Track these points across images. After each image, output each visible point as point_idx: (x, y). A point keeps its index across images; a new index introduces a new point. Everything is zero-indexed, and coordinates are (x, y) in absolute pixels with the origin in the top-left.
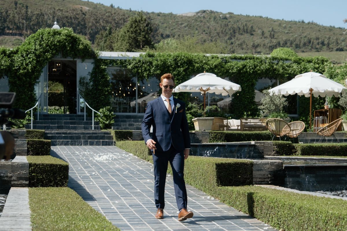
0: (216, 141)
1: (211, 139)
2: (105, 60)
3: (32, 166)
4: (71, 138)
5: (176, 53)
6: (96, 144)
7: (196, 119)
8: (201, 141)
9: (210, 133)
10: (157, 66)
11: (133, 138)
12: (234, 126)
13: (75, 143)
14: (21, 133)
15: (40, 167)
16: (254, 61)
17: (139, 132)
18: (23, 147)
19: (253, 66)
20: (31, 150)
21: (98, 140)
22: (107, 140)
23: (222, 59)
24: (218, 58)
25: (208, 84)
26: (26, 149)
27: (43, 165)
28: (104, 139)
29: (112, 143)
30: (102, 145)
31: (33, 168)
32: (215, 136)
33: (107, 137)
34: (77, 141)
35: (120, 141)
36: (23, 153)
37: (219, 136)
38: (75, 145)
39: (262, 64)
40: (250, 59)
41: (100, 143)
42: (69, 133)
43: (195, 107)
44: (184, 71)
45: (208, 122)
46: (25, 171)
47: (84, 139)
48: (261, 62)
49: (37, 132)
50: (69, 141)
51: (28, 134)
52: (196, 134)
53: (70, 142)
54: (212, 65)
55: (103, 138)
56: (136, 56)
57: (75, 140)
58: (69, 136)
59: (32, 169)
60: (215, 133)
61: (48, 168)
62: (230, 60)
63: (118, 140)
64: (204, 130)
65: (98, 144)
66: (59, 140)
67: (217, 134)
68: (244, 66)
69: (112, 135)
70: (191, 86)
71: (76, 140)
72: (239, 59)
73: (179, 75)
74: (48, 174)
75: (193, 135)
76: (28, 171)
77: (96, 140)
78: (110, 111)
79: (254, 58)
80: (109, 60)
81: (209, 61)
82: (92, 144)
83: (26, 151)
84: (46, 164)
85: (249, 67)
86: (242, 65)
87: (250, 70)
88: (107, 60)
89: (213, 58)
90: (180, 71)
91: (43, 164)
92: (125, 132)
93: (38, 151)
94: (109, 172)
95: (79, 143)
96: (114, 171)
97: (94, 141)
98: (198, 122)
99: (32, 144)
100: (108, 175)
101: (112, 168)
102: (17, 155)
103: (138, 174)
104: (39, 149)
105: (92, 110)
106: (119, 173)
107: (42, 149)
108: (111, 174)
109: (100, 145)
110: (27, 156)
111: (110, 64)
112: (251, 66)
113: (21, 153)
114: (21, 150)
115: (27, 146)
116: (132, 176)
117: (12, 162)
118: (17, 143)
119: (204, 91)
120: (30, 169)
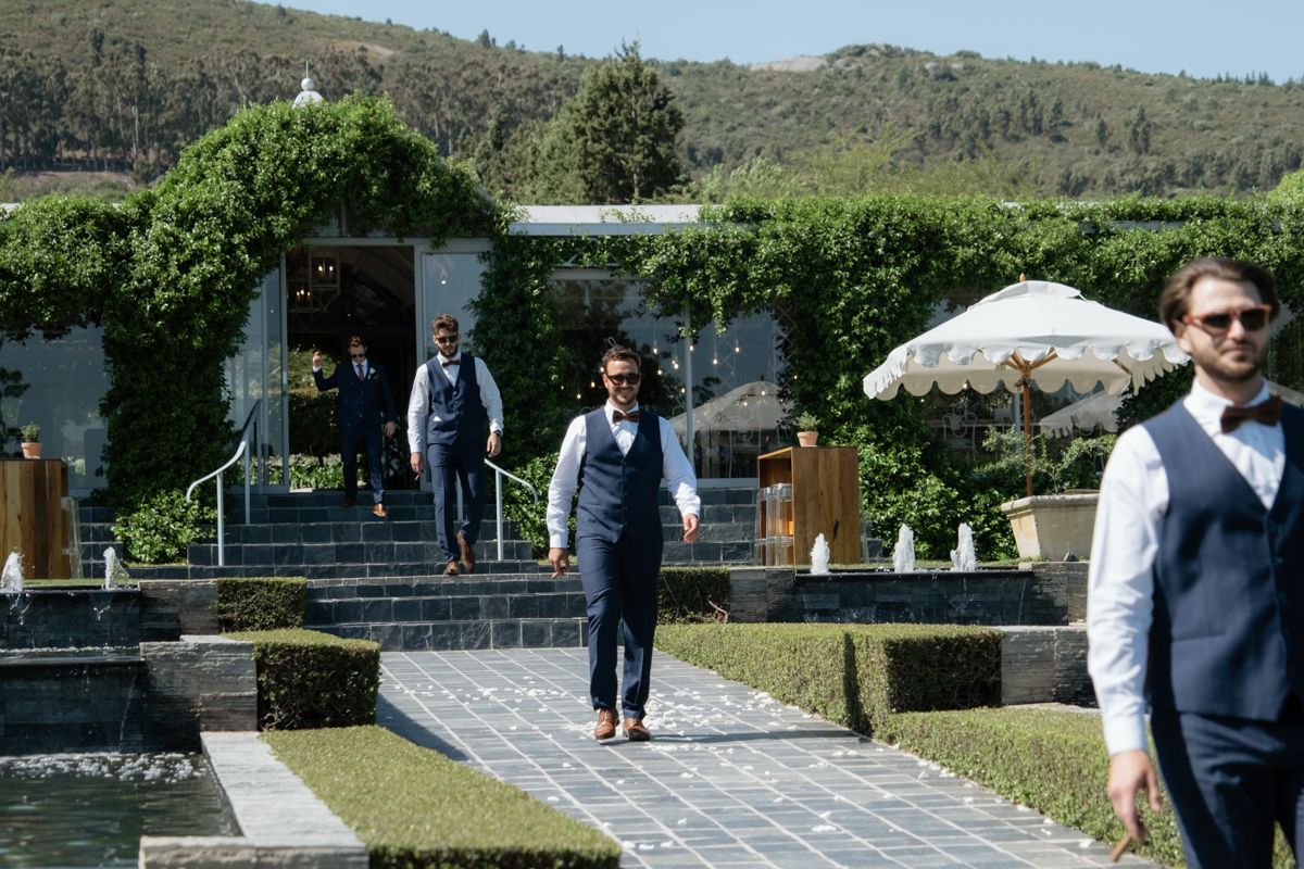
2: (542, 240)
4: (433, 611)
5: (866, 200)
6: (555, 639)
7: (1026, 501)
8: (1064, 609)
10: (778, 261)
11: (734, 605)
13: (456, 637)
14: (192, 593)
16: (1224, 225)
17: (763, 577)
18: (237, 686)
20: (280, 701)
21: (563, 620)
23: (1074, 219)
24: (1056, 215)
25: (1048, 333)
26: (253, 692)
27: (457, 856)
34: (465, 627)
35: (672, 621)
36: (235, 716)
38: (455, 647)
39: (1262, 239)
40: (1205, 215)
41: (573, 634)
42: (419, 586)
43: (1013, 448)
44: (905, 280)
45: (1083, 516)
47: (497, 614)
48: (1255, 229)
49: (270, 587)
50: (426, 628)
51: (225, 600)
52: (1039, 579)
53: (430, 633)
54: (1033, 250)
56: (684, 221)
57: (452, 622)
58: (424, 601)
62: (1114, 226)
64: (1073, 558)
65: (564, 638)
66: (377, 624)
68: (1181, 250)
70: (965, 346)
71: (461, 622)
72: (1154, 219)
75: (1025, 582)
77: (556, 620)
79: (1222, 213)
80: (560, 237)
81: (1016, 230)
82: (535, 639)
83: (253, 703)
86: (1170, 246)
88: (551, 239)
89: (1033, 217)
90: (888, 282)
92: (695, 579)
93: (318, 702)
94: (729, 825)
95: (473, 636)
96: (747, 811)
97: (547, 624)
98: (1032, 517)
99: (283, 669)
100: (742, 850)
101: (722, 790)
102: (207, 729)
103: (896, 834)
104: (317, 694)
105: (494, 470)
106: (788, 833)
107: (337, 689)
108: (747, 841)
109: (577, 645)
110: (260, 730)
111: (567, 260)
112: (1210, 250)
113: (223, 723)
114: (225, 698)
115: (258, 676)
116: (873, 847)
117: (258, 849)
118: (206, 665)
119: (1020, 367)
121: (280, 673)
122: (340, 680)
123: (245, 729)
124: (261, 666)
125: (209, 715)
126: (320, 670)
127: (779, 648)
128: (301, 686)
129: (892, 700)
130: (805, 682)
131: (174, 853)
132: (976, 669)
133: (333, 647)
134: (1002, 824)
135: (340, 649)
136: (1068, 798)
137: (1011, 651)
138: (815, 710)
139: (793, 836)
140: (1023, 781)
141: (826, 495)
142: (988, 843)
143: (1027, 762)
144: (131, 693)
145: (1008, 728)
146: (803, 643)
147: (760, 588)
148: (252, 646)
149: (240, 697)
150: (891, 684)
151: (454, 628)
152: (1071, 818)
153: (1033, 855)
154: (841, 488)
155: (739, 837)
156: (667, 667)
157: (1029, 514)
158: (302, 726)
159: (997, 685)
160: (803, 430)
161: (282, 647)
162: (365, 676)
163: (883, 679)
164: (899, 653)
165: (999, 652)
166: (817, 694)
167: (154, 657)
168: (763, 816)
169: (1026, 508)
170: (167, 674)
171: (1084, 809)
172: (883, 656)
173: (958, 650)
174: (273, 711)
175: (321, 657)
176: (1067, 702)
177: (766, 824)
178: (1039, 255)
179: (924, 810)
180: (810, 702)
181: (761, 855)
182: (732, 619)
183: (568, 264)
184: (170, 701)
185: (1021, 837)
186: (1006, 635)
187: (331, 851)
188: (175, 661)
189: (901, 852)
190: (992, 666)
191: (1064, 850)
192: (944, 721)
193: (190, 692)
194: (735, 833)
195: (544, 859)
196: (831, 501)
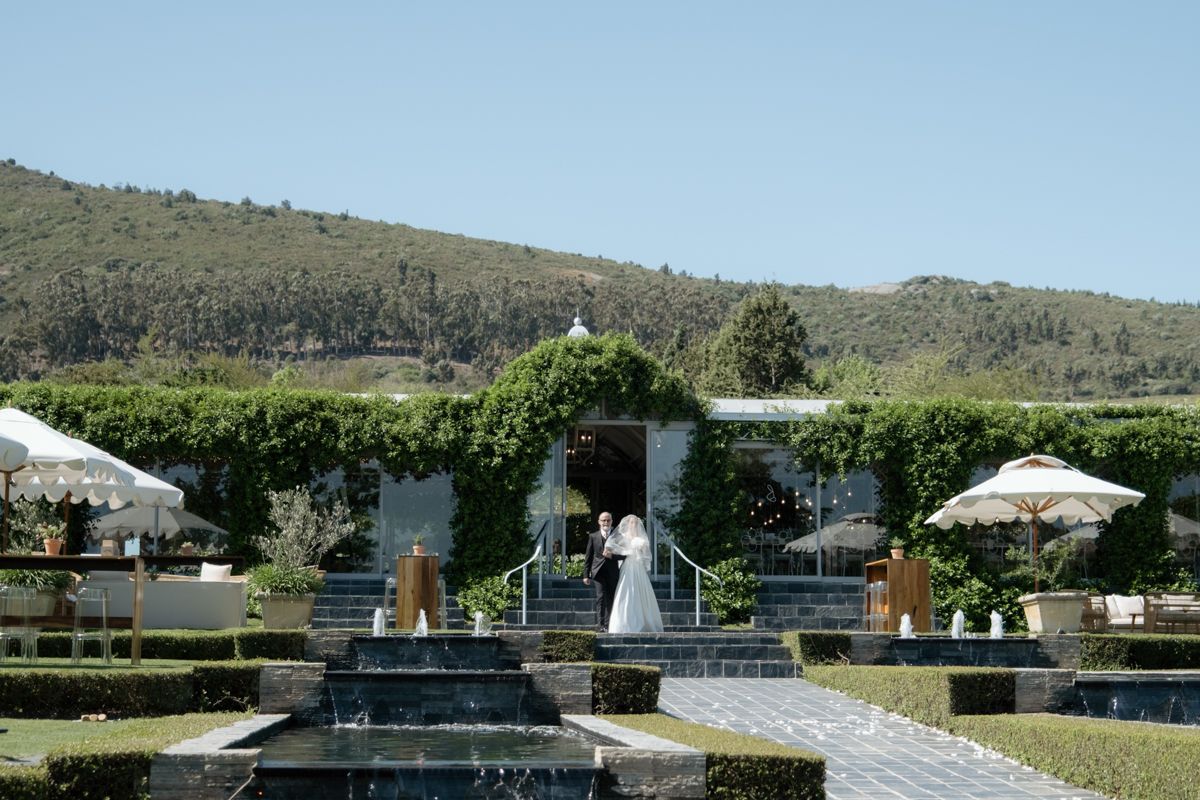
0: (1103, 664)
1: (1086, 660)
2: (727, 423)
3: (714, 764)
4: (669, 654)
5: (934, 401)
6: (744, 673)
7: (1034, 596)
8: (1056, 663)
9: (1082, 642)
10: (877, 438)
11: (853, 655)
12: (1118, 615)
13: (684, 670)
14: (529, 638)
15: (738, 767)
17: (871, 638)
18: (581, 689)
20: (605, 698)
21: (749, 662)
22: (776, 661)
23: (1067, 415)
24: (1056, 412)
26: (590, 692)
27: (748, 759)
28: (766, 659)
29: (791, 669)
30: (763, 676)
31: (717, 768)
32: (1099, 649)
33: (774, 651)
35: (815, 664)
36: (580, 706)
37: (1109, 649)
38: (684, 675)
40: (1151, 414)
41: (755, 670)
42: (660, 638)
43: (1026, 563)
44: (959, 451)
45: (1069, 606)
46: (696, 780)
47: (708, 657)
49: (575, 636)
50: (667, 664)
51: (548, 643)
52: (1041, 644)
53: (669, 667)
55: (760, 653)
56: (817, 411)
57: (682, 661)
58: (664, 648)
59: (714, 771)
60: (1098, 639)
61: (763, 768)
63: (808, 662)
64: (1062, 632)
65: (750, 672)
67: (1106, 644)
69: (786, 644)
71: (688, 661)
72: (1118, 416)
73: (944, 465)
74: (765, 789)
75: (1032, 646)
76: (702, 778)
77: (745, 662)
78: (745, 571)
79: (1160, 413)
80: (738, 422)
82: (732, 672)
83: (590, 699)
84: (759, 757)
88: (732, 422)
90: (948, 453)
91: (747, 757)
92: (829, 638)
93: (625, 699)
94: (862, 770)
95: (694, 670)
96: (871, 764)
97: (739, 663)
98: (1038, 606)
99: (607, 680)
100: (870, 782)
101: (857, 754)
102: (564, 713)
103: (955, 777)
104: (626, 695)
105: (695, 569)
106: (895, 775)
107: (636, 693)
109: (757, 677)
110: (593, 714)
111: (743, 436)
113: (575, 707)
114: (574, 696)
115: (593, 684)
116: (942, 782)
117: (654, 752)
118: (563, 677)
119: (1031, 511)
120: (710, 773)
121: (606, 683)
122: (638, 687)
123: (584, 713)
124: (594, 678)
125: (565, 706)
126: (627, 681)
127: (885, 679)
128: (617, 690)
129: (952, 709)
130: (900, 699)
131: (615, 753)
132: (1001, 692)
133: (634, 669)
135: (639, 670)
136: (1050, 760)
137: (1021, 683)
138: (906, 716)
139: (898, 776)
140: (1026, 752)
141: (908, 590)
143: (1028, 741)
144: (523, 692)
145: (1018, 721)
146: (899, 677)
147: (869, 645)
148: (589, 669)
149: (583, 695)
150: (952, 699)
151: (685, 664)
152: (1052, 771)
153: (1029, 789)
154: (918, 585)
155: (870, 777)
156: (814, 691)
157: (1035, 604)
158: (616, 713)
159: (1013, 701)
160: (894, 549)
161: (607, 669)
162: (652, 686)
163: (947, 696)
164: (957, 682)
165: (1014, 683)
166: (908, 707)
168: (880, 766)
169: (1034, 600)
170: (543, 681)
171: (1059, 765)
172: (947, 683)
173: (991, 681)
174: (600, 704)
175: (628, 675)
176: (1053, 712)
177: (884, 771)
180: (903, 711)
181: (881, 785)
182: (851, 663)
183: (743, 438)
184: (544, 696)
185: (1025, 780)
186: (1018, 673)
187: (688, 755)
189: (958, 785)
190: (1010, 691)
191: (1049, 787)
192: (982, 719)
193: (556, 692)
194: (866, 774)
195: (790, 762)
196: (911, 594)
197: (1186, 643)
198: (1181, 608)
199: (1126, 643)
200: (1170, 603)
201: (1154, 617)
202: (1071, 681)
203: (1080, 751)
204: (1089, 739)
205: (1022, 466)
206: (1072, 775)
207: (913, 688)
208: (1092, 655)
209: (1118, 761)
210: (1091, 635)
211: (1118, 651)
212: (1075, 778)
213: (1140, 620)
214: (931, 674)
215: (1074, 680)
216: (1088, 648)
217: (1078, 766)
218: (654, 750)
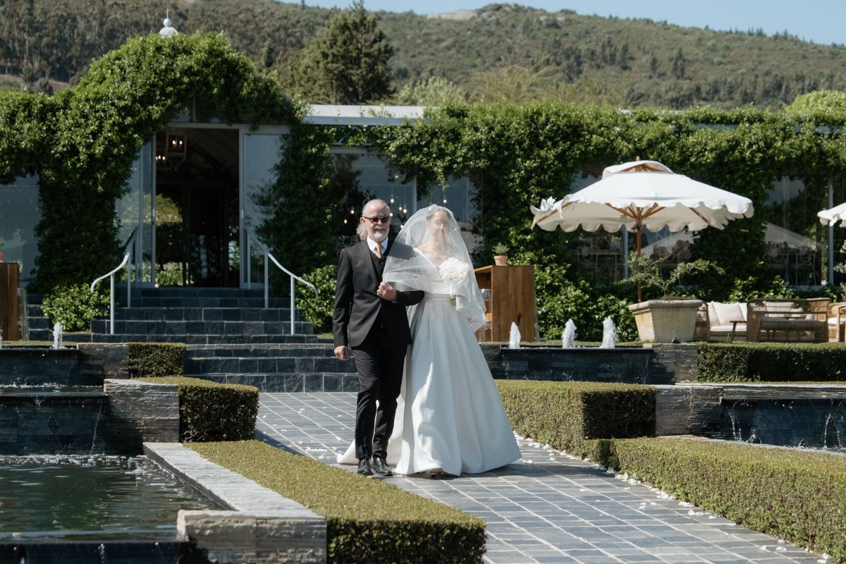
1: (703, 370)
2: (322, 127)
3: (338, 534)
4: (265, 367)
5: (534, 105)
6: (345, 386)
7: (646, 304)
8: (672, 374)
9: (699, 352)
10: (475, 145)
14: (112, 352)
15: (370, 536)
16: (764, 128)
18: (166, 413)
19: (762, 144)
20: (195, 423)
23: (666, 122)
24: (655, 119)
26: (177, 417)
27: (383, 525)
31: (341, 538)
32: (717, 359)
34: (287, 378)
36: (165, 433)
37: (728, 359)
39: (788, 137)
40: (751, 121)
42: (255, 350)
44: (557, 157)
45: (682, 314)
46: (313, 555)
47: (307, 370)
48: (784, 130)
49: (163, 349)
51: (133, 356)
52: (656, 354)
54: (640, 140)
56: (414, 117)
57: (278, 374)
58: (259, 360)
59: (338, 543)
60: (716, 349)
61: (403, 537)
62: (691, 126)
64: (676, 341)
67: (724, 354)
68: (734, 144)
71: (284, 374)
72: (718, 122)
73: (544, 171)
75: (648, 356)
76: (321, 552)
77: (346, 375)
79: (761, 120)
80: (334, 126)
81: (629, 127)
82: (332, 386)
83: (177, 424)
84: (397, 523)
85: (750, 145)
86: (728, 141)
87: (753, 154)
88: (329, 127)
89: (639, 120)
90: (547, 159)
91: (382, 523)
93: (218, 425)
94: (497, 509)
95: (292, 383)
96: (505, 500)
97: (340, 377)
98: (650, 314)
99: (196, 403)
100: (509, 525)
102: (147, 440)
103: (605, 517)
104: (218, 419)
105: (290, 276)
106: (536, 515)
107: (230, 416)
108: (511, 520)
110: (181, 441)
111: (338, 141)
112: (755, 143)
113: (159, 434)
114: (159, 420)
115: (180, 406)
116: (594, 526)
117: (257, 519)
118: (146, 398)
119: (635, 216)
120: (333, 545)
121: (195, 406)
122: (233, 410)
123: (171, 441)
124: (182, 400)
125: (149, 432)
126: (220, 404)
128: (208, 414)
129: (585, 431)
130: (522, 418)
131: (204, 520)
132: (640, 412)
133: (228, 389)
134: (671, 512)
135: (233, 390)
136: (716, 496)
137: (662, 401)
138: (528, 436)
139: (540, 517)
140: (683, 485)
141: (513, 297)
142: (667, 524)
143: (687, 473)
144: (99, 416)
145: (673, 450)
146: (521, 393)
148: (177, 387)
149: (169, 420)
150: (585, 420)
151: (282, 378)
152: (719, 509)
153: (699, 533)
154: (523, 293)
155: (506, 517)
157: (647, 312)
158: (207, 440)
159: (653, 422)
160: (498, 255)
161: (196, 388)
162: (249, 408)
163: (580, 418)
164: (591, 401)
165: (654, 402)
166: (531, 426)
167: (114, 393)
168: (516, 503)
169: (646, 308)
170: (122, 404)
171: (729, 504)
172: (580, 402)
173: (629, 399)
174: (189, 429)
175: (221, 395)
176: (698, 435)
178: (644, 143)
179: (619, 502)
180: (525, 431)
181: (523, 529)
183: (339, 143)
184: (124, 422)
186: (659, 391)
187: (304, 521)
188: (127, 396)
189: (613, 529)
190: (650, 411)
191: (718, 530)
192: (625, 445)
193: (138, 416)
194: (503, 514)
195: (438, 529)
196: (516, 301)
197: (805, 352)
198: (782, 315)
199: (745, 353)
200: (770, 310)
201: (757, 325)
202: (718, 400)
203: (760, 489)
204: (772, 476)
205: (627, 170)
206: (747, 515)
207: (538, 407)
208: (710, 365)
209: (814, 504)
210: (709, 344)
211: (737, 360)
212: (753, 521)
213: (742, 328)
214: (561, 392)
215: (721, 398)
216: (705, 358)
217: (756, 506)
218: (257, 515)
